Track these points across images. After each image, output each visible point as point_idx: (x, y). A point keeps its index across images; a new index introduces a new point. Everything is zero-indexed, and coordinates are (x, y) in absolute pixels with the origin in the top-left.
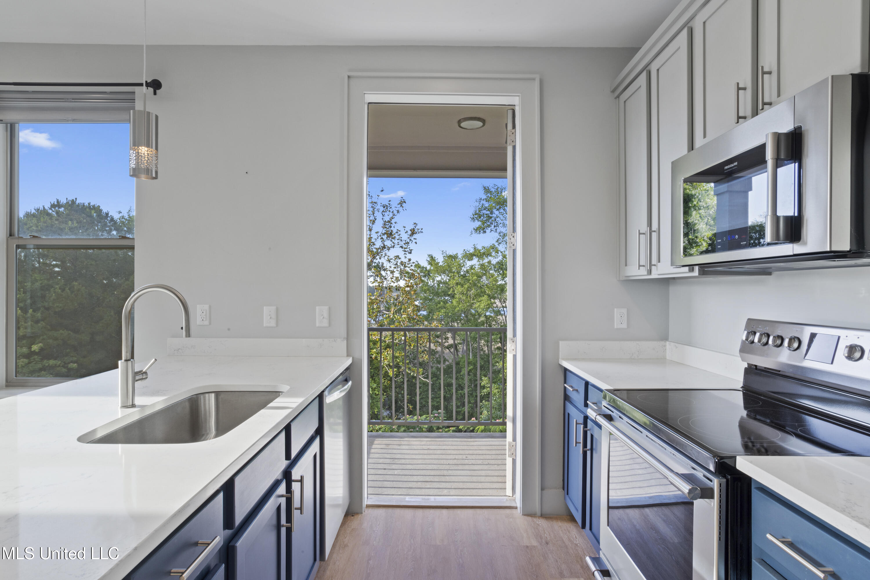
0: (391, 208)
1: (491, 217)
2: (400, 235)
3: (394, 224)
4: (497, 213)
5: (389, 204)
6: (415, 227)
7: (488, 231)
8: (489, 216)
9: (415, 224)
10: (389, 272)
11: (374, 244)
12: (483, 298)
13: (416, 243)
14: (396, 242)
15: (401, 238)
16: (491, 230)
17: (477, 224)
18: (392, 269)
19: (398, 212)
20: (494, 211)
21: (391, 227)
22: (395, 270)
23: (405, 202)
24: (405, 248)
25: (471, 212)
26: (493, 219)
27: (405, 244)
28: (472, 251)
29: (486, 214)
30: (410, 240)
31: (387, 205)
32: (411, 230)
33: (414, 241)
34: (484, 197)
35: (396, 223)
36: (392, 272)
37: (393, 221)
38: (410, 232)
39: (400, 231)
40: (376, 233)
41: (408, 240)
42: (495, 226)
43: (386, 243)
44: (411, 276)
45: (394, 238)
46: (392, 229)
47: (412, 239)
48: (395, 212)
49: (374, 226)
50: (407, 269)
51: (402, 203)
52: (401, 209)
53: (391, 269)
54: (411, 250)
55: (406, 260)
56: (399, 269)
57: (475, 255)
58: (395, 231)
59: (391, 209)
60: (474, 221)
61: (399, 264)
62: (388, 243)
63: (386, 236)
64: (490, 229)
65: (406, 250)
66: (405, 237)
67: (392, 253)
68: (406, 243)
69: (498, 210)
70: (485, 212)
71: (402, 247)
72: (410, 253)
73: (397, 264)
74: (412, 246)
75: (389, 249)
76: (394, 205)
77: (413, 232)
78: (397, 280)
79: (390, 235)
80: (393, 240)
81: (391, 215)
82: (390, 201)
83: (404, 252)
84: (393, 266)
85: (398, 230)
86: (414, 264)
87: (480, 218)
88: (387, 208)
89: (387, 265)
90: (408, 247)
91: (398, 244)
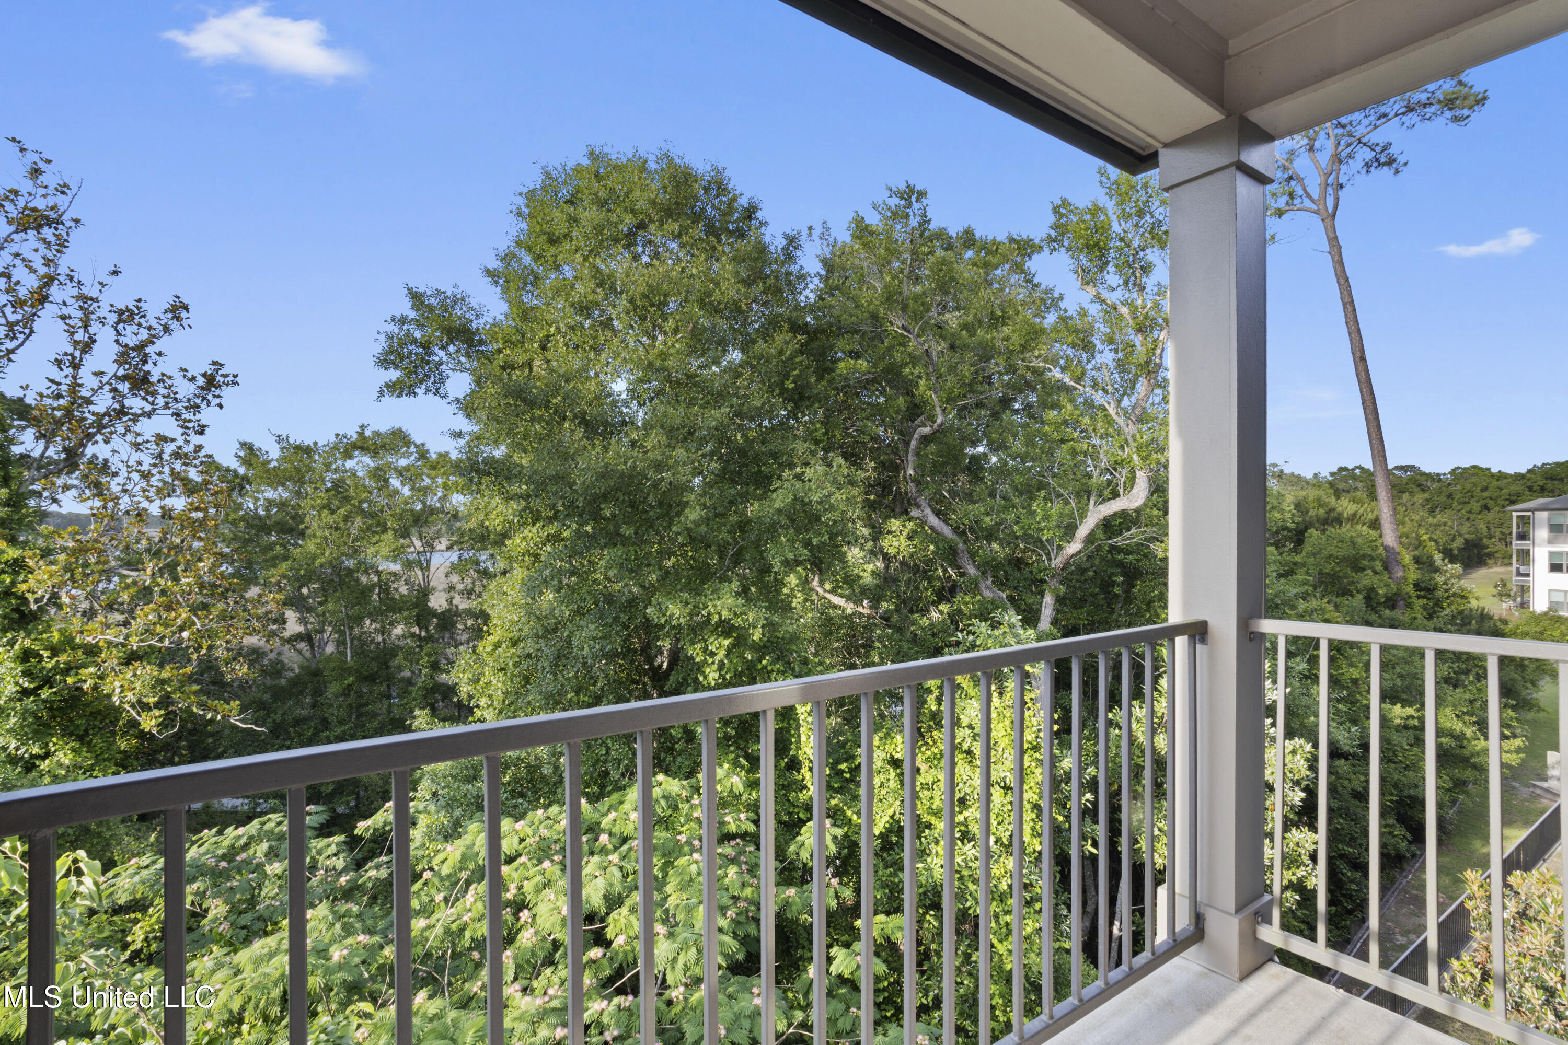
0: (144, 316)
1: (428, 363)
2: (170, 386)
3: (154, 357)
4: (441, 353)
5: (138, 308)
6: (217, 371)
7: (420, 391)
8: (422, 359)
9: (214, 363)
13: (221, 406)
14: (159, 401)
15: (176, 393)
16: (427, 391)
17: (394, 375)
18: (145, 467)
19: (166, 329)
20: (436, 349)
21: (143, 362)
23: (187, 309)
24: (185, 421)
25: (379, 345)
26: (431, 365)
27: (186, 408)
29: (417, 355)
30: (204, 399)
31: (131, 307)
32: (204, 375)
33: (215, 401)
34: (412, 315)
35: (160, 354)
36: (147, 475)
37: (150, 350)
38: (201, 381)
39: (170, 378)
40: (96, 374)
41: (198, 401)
42: (435, 382)
43: (127, 403)
45: (154, 393)
46: (147, 367)
47: (210, 397)
48: (157, 329)
49: (86, 356)
51: (177, 309)
52: (174, 325)
54: (204, 426)
55: (189, 449)
59: (142, 321)
60: (386, 366)
61: (166, 456)
62: (135, 404)
63: (127, 384)
64: (423, 386)
65: (190, 425)
66: (186, 391)
67: (146, 429)
68: (192, 407)
69: (443, 347)
70: (413, 348)
71: (177, 415)
72: (201, 433)
73: (160, 456)
74: (207, 415)
75: (136, 417)
76: (155, 309)
77: (211, 382)
79: (140, 383)
80: (150, 397)
81: (144, 334)
82: (140, 300)
83: (182, 431)
84: (148, 461)
85: (163, 375)
87: (400, 361)
88: (130, 317)
90: (198, 416)
91: (167, 407)
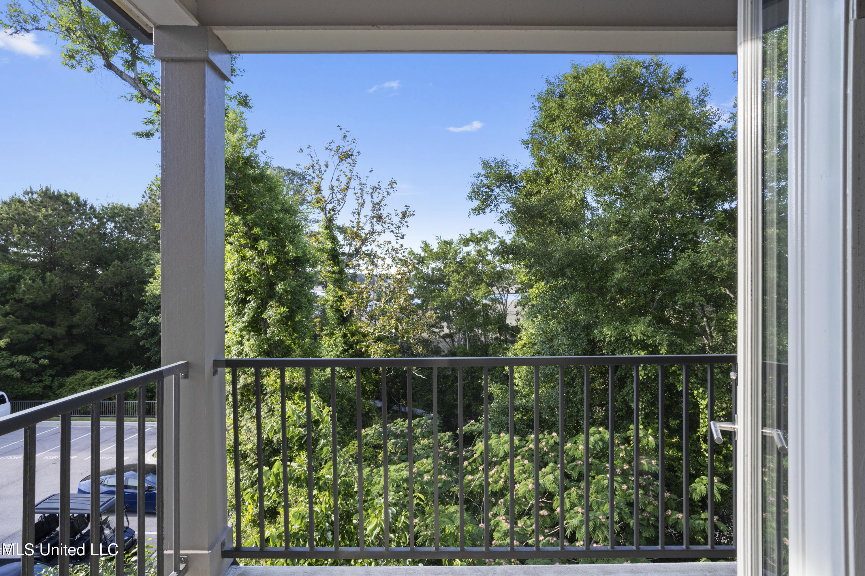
0: (381, 189)
1: (491, 196)
2: (391, 218)
4: (497, 190)
5: (379, 185)
6: (407, 209)
7: (488, 211)
8: (488, 194)
9: (406, 206)
10: (380, 260)
11: (362, 229)
12: (481, 286)
13: (408, 226)
14: (386, 226)
15: (392, 221)
16: (491, 210)
17: (476, 203)
18: (383, 256)
19: (388, 193)
20: (495, 188)
21: (380, 210)
22: (386, 257)
23: (396, 183)
24: (396, 233)
25: (468, 189)
26: (493, 197)
27: (395, 228)
28: (468, 236)
29: (485, 192)
30: (402, 223)
31: (376, 185)
32: (402, 213)
33: (406, 224)
34: (483, 172)
35: (385, 205)
36: (383, 259)
37: (382, 204)
38: (400, 215)
39: (391, 214)
40: (365, 216)
41: (400, 224)
42: (495, 206)
43: (375, 228)
44: (404, 263)
45: (385, 222)
46: (382, 211)
47: (404, 222)
48: (385, 194)
49: (362, 209)
50: (400, 256)
51: (393, 183)
52: (391, 191)
53: (382, 256)
54: (404, 235)
55: (398, 246)
56: (391, 256)
57: (472, 241)
58: (385, 215)
59: (380, 191)
60: (472, 200)
61: (390, 250)
62: (378, 228)
63: (375, 219)
64: (489, 208)
65: (398, 235)
66: (396, 220)
67: (381, 239)
68: (397, 227)
69: (498, 187)
70: (483, 189)
71: (392, 231)
72: (403, 238)
73: (388, 250)
74: (403, 230)
75: (379, 233)
76: (384, 185)
77: (404, 215)
78: (389, 267)
79: (379, 218)
80: (383, 224)
81: (381, 197)
82: (379, 182)
83: (396, 238)
84: (384, 252)
85: (388, 213)
86: (407, 251)
87: (478, 196)
88: (376, 190)
89: (379, 252)
90: (400, 231)
91: (389, 229)
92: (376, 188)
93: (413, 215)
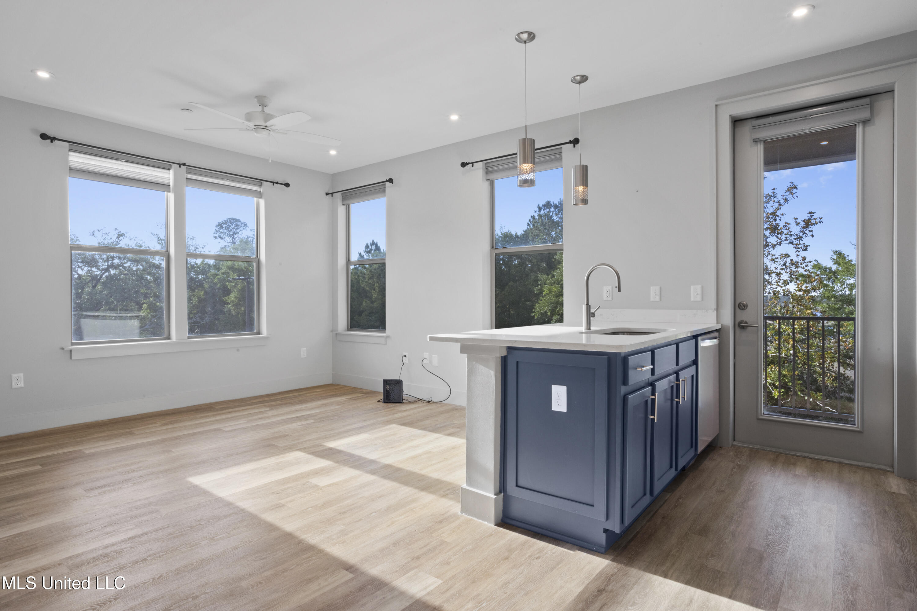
0: (776, 197)
2: (789, 228)
3: (780, 216)
5: (773, 193)
6: (812, 216)
9: (810, 213)
10: (773, 275)
13: (812, 236)
14: (783, 237)
15: (791, 232)
18: (778, 271)
19: (786, 201)
21: (775, 220)
22: (782, 272)
23: (796, 188)
24: (797, 245)
27: (795, 239)
30: (804, 233)
31: (770, 194)
32: (804, 221)
35: (782, 215)
36: (779, 274)
37: (779, 213)
38: (802, 224)
39: (789, 224)
41: (801, 234)
43: (768, 240)
44: (807, 278)
45: (781, 233)
46: (777, 222)
47: (807, 232)
48: (782, 201)
50: (801, 271)
51: (792, 189)
52: (790, 197)
53: (776, 271)
54: (807, 246)
55: (799, 259)
56: (788, 270)
58: (781, 224)
59: (775, 199)
61: (787, 264)
62: (773, 240)
63: (769, 231)
65: (800, 246)
66: (796, 230)
67: (778, 251)
68: (798, 238)
71: (791, 243)
72: (806, 250)
73: (785, 264)
74: (806, 240)
75: (774, 246)
76: (781, 193)
77: (808, 223)
78: (786, 283)
79: (774, 229)
80: (779, 236)
81: (776, 205)
82: (774, 189)
83: (796, 250)
84: (779, 267)
85: (786, 223)
86: (812, 264)
88: (770, 198)
89: (772, 266)
90: (801, 242)
91: (786, 240)
92: (770, 196)
93: (820, 222)
